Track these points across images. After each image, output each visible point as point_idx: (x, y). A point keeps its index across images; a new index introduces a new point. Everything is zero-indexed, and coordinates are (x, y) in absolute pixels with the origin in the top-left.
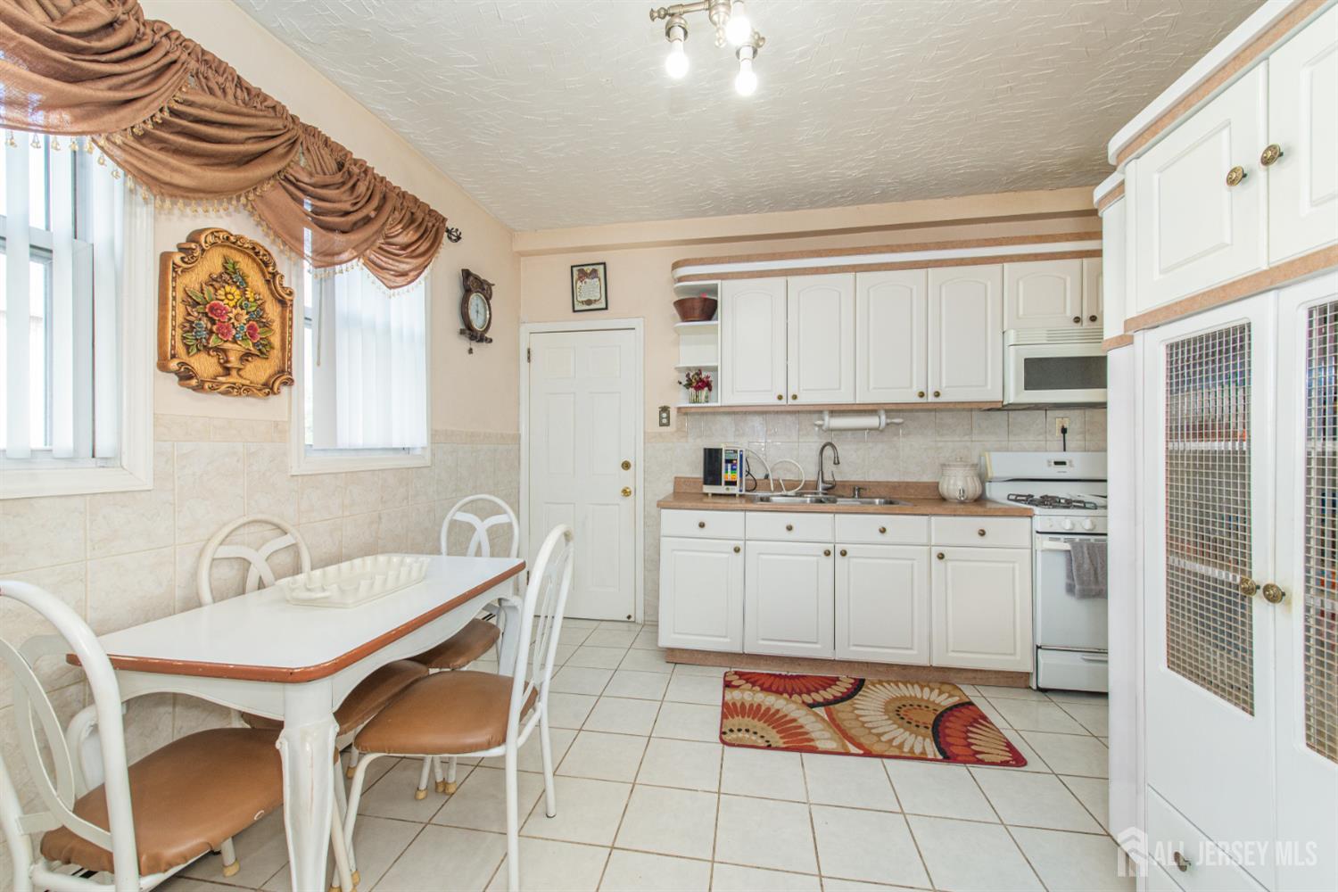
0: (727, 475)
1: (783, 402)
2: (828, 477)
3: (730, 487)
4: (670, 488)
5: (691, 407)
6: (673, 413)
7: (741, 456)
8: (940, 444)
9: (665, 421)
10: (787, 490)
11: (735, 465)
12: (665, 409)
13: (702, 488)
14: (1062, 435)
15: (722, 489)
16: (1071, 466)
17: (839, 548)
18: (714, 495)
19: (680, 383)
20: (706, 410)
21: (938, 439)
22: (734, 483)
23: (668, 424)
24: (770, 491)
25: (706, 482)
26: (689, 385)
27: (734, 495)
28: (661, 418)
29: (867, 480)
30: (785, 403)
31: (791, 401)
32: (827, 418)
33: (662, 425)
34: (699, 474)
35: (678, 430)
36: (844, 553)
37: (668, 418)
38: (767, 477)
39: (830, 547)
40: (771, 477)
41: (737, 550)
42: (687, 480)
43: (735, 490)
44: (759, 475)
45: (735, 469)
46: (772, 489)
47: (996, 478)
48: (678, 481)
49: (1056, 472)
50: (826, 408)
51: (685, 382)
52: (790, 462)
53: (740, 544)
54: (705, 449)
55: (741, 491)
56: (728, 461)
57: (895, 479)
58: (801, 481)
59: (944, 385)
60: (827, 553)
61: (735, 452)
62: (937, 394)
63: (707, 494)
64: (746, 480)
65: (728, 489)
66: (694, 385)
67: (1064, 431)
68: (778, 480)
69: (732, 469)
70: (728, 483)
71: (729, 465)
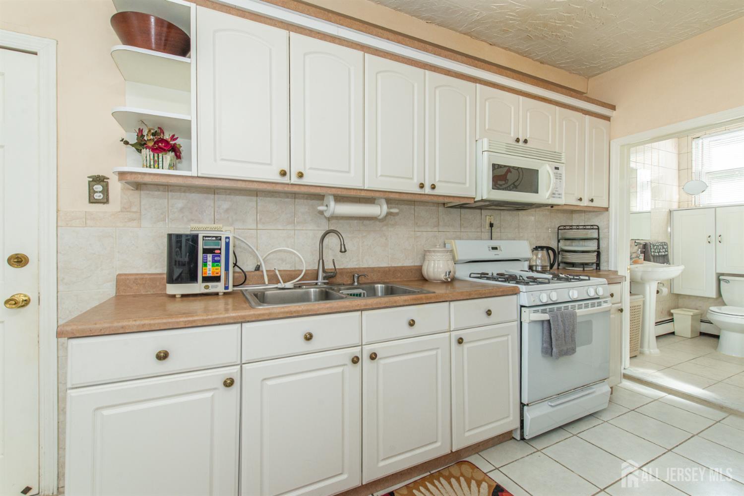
0: (207, 268)
1: (285, 180)
2: (329, 266)
3: (210, 284)
4: (109, 290)
5: (145, 174)
6: (116, 187)
7: (227, 244)
8: (418, 234)
9: (99, 196)
10: (285, 282)
11: (219, 255)
12: (99, 180)
13: (165, 288)
14: (490, 228)
15: (198, 287)
16: (501, 250)
17: (368, 350)
18: (183, 296)
19: (126, 143)
20: (173, 181)
21: (416, 230)
22: (217, 279)
23: (106, 201)
24: (264, 283)
25: (171, 280)
26: (140, 145)
27: (217, 294)
28: (91, 192)
29: (361, 266)
30: (288, 182)
31: (294, 180)
32: (332, 203)
33: (92, 201)
34: (160, 267)
35: (124, 210)
36: (373, 357)
37: (106, 191)
38: (258, 268)
39: (356, 351)
40: (264, 268)
41: (229, 383)
42: (140, 279)
43: (219, 287)
44: (248, 266)
45: (219, 261)
46: (267, 283)
47: (460, 260)
48: (122, 281)
49: (492, 255)
50: (329, 191)
51: (133, 139)
52: (285, 251)
53: (233, 372)
54: (170, 236)
55: (227, 288)
56: (206, 251)
57: (384, 264)
58: (302, 271)
59: (437, 180)
60: (355, 360)
61: (219, 238)
62: (433, 187)
63: (174, 296)
64: (234, 272)
65: (207, 287)
66: (151, 144)
67: (491, 225)
68: (274, 271)
69: (214, 261)
70: (206, 279)
71: (210, 257)
